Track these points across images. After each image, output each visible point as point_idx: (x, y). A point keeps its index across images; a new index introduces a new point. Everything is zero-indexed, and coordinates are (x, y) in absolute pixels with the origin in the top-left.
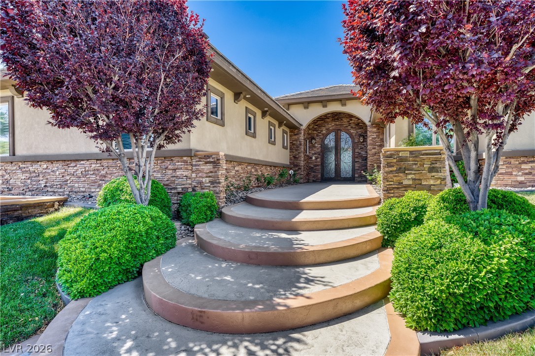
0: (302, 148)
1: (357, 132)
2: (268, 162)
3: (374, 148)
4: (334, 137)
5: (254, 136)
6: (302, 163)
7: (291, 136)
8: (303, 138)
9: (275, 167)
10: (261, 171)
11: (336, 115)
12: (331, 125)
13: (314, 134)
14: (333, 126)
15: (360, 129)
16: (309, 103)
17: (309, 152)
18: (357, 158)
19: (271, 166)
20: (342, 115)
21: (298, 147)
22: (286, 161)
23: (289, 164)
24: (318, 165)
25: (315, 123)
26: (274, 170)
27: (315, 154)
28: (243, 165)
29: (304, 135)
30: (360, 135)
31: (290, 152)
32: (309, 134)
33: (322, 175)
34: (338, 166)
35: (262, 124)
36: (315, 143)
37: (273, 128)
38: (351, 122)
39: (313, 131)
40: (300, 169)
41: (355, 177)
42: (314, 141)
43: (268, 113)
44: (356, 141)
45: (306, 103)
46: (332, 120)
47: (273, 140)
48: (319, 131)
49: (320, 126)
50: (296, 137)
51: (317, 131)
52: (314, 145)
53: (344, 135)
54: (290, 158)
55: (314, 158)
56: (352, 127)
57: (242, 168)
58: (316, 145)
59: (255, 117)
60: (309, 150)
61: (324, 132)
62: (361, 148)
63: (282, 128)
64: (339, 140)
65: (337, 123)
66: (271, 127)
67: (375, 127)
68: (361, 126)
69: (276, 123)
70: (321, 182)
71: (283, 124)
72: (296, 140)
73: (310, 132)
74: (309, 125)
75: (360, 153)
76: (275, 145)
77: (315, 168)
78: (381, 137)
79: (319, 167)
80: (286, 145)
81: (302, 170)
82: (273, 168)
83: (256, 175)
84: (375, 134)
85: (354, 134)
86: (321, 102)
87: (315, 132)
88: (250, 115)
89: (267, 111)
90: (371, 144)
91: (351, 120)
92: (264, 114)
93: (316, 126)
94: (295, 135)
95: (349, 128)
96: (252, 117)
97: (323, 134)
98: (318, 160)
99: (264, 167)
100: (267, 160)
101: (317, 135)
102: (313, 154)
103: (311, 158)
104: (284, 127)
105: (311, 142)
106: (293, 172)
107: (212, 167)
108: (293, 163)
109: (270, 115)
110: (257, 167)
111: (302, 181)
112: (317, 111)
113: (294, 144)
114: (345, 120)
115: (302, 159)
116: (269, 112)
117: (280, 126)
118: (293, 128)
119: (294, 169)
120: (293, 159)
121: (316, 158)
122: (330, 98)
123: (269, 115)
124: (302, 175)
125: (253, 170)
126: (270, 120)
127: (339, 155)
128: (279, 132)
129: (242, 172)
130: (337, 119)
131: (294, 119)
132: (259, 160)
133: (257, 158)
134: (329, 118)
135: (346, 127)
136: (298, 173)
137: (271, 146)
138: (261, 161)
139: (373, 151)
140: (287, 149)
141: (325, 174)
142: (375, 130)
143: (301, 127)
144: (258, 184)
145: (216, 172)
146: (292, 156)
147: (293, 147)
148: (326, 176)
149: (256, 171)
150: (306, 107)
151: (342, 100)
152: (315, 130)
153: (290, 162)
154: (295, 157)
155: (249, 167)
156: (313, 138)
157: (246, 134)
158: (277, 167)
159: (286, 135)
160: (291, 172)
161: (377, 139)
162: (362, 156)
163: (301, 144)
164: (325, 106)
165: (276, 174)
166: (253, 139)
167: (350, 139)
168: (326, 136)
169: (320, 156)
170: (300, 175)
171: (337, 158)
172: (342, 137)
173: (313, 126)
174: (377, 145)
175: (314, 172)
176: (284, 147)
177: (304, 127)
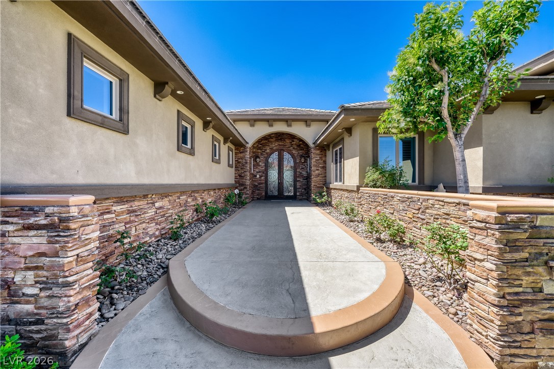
0: (248, 166)
1: (299, 153)
2: (212, 185)
3: (318, 170)
4: (277, 157)
5: (192, 152)
6: (248, 183)
7: (236, 154)
8: (248, 156)
9: (219, 189)
10: (201, 198)
11: (279, 136)
12: (275, 145)
13: (258, 152)
14: (276, 146)
15: (301, 150)
16: (256, 120)
17: (254, 170)
18: (298, 177)
19: (215, 190)
20: (285, 136)
21: (243, 165)
22: (231, 180)
23: (234, 182)
24: (262, 183)
25: (259, 142)
26: (218, 193)
27: (259, 172)
28: (171, 196)
29: (250, 154)
30: (301, 156)
31: (236, 170)
32: (253, 152)
33: (266, 193)
34: (281, 184)
35: (203, 138)
36: (260, 161)
37: (217, 144)
38: (293, 143)
39: (258, 149)
40: (246, 188)
41: (297, 195)
42: (258, 160)
43: (211, 125)
44: (298, 162)
45: (253, 120)
46: (276, 140)
47: (217, 158)
48: (263, 150)
49: (264, 145)
50: (241, 155)
51: (261, 150)
52: (258, 163)
53: (286, 156)
54: (235, 177)
55: (258, 176)
56: (294, 148)
57: (169, 201)
58: (261, 164)
59: (193, 127)
60: (254, 168)
61: (268, 151)
62: (302, 168)
63: (227, 145)
64: (282, 159)
65: (280, 143)
66: (215, 143)
67: (318, 149)
68: (302, 147)
69: (221, 139)
70: (265, 200)
71: (229, 140)
72: (242, 159)
73: (254, 150)
74: (254, 144)
75: (301, 173)
76: (220, 163)
77: (259, 186)
78: (323, 159)
79: (263, 186)
80: (231, 163)
81: (248, 189)
82: (217, 191)
83: (194, 205)
84: (318, 156)
85: (296, 155)
86: (267, 120)
87: (259, 151)
88: (184, 123)
89: (210, 122)
90: (315, 166)
91: (293, 141)
92: (206, 125)
93: (261, 144)
94: (241, 153)
95: (291, 148)
96: (189, 127)
97: (267, 153)
98: (262, 178)
99: (205, 192)
100: (210, 182)
101: (262, 154)
102: (257, 172)
103: (256, 176)
104: (229, 144)
105: (255, 160)
106: (238, 191)
107: (44, 240)
108: (239, 182)
109: (214, 128)
110: (196, 195)
111: (247, 200)
112: (263, 130)
113: (239, 162)
114: (288, 141)
115: (248, 178)
116: (213, 123)
117: (225, 142)
118: (239, 145)
119: (240, 188)
120: (238, 177)
121: (261, 177)
122: (276, 117)
123: (212, 128)
124: (248, 194)
125: (189, 200)
126: (214, 135)
127: (282, 174)
128: (224, 149)
129: (169, 207)
130: (281, 139)
131: (241, 136)
132: (198, 185)
133: (195, 182)
134: (272, 138)
135: (289, 147)
136: (244, 193)
137: (215, 165)
138: (202, 185)
139: (317, 172)
140: (232, 167)
141: (269, 192)
142: (318, 152)
143: (247, 145)
144: (198, 216)
145: (56, 255)
146: (237, 175)
147: (239, 166)
148: (270, 193)
149: (195, 199)
150: (252, 125)
151: (288, 121)
152: (259, 148)
153: (235, 181)
154: (240, 176)
155: (182, 198)
156: (257, 157)
157: (178, 150)
158: (222, 189)
159: (231, 153)
160: (237, 191)
161: (320, 161)
162: (303, 175)
163: (246, 163)
164: (271, 125)
165: (220, 198)
166: (190, 157)
167: (292, 159)
168: (269, 155)
169: (264, 175)
170: (246, 194)
171: (280, 176)
172: (284, 157)
173: (257, 144)
174: (320, 167)
175: (258, 190)
176: (229, 166)
177: (249, 145)
